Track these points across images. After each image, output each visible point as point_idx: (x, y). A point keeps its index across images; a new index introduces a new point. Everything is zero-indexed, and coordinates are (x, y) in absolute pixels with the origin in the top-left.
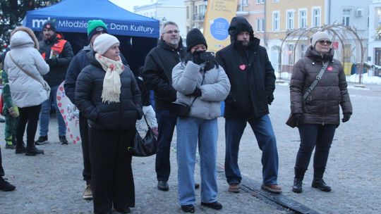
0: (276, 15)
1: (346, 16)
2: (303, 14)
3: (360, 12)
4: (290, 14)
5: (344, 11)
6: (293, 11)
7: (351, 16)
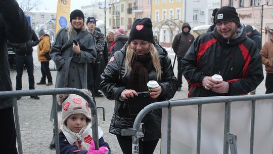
0: (157, 13)
1: (195, 14)
2: (171, 12)
3: (203, 12)
4: (165, 12)
5: (194, 11)
6: (166, 10)
7: (198, 14)
